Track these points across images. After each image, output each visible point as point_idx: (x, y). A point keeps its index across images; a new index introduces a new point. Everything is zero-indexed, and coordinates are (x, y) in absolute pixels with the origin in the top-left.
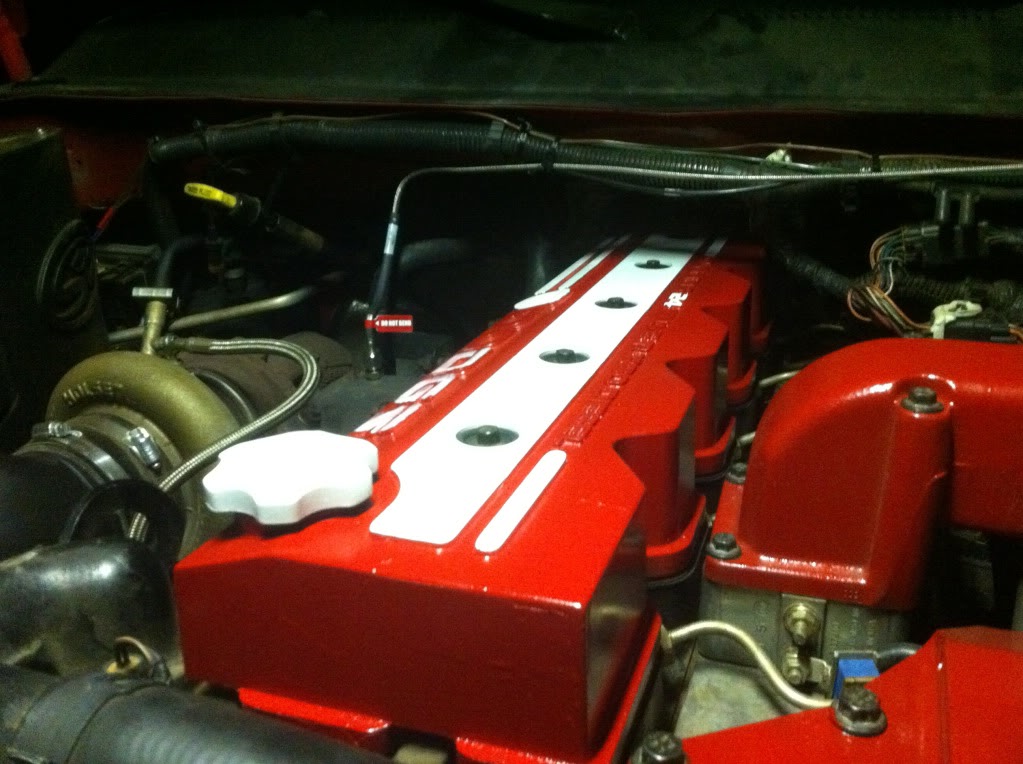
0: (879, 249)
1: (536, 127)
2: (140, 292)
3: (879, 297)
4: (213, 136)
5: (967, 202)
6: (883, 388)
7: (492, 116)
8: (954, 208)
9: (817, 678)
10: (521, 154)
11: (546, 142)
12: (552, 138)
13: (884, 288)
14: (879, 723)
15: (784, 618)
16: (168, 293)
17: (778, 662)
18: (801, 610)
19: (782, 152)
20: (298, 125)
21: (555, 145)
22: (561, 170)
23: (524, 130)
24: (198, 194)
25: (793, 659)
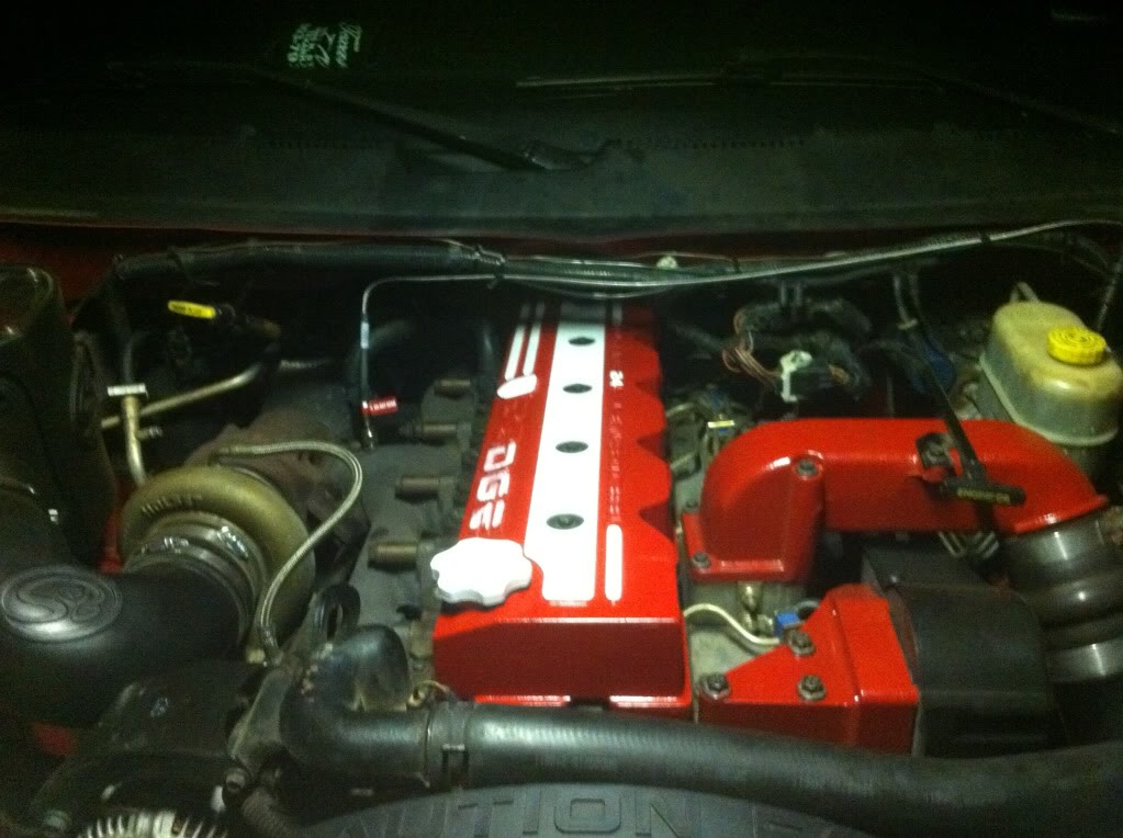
0: (740, 319)
1: (486, 248)
2: (114, 391)
3: (745, 356)
4: (187, 257)
5: (798, 289)
6: (784, 461)
7: (451, 242)
8: (790, 293)
9: (762, 627)
10: (476, 267)
11: (496, 259)
12: (500, 256)
13: (747, 348)
14: (812, 649)
15: (740, 596)
16: (141, 389)
17: (740, 621)
18: (749, 590)
19: (670, 259)
20: (276, 249)
21: (503, 260)
22: (509, 280)
23: (477, 250)
24: (187, 312)
25: (748, 619)
